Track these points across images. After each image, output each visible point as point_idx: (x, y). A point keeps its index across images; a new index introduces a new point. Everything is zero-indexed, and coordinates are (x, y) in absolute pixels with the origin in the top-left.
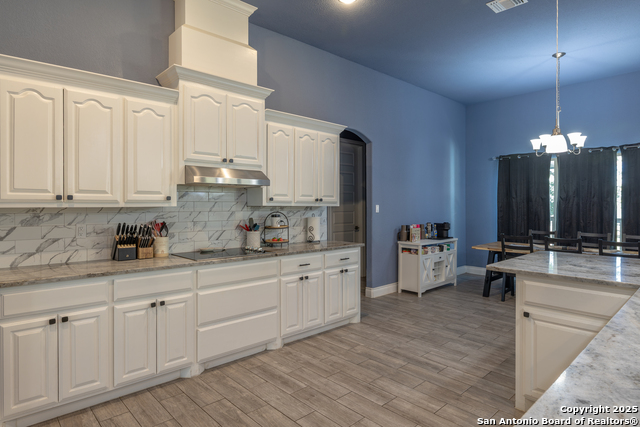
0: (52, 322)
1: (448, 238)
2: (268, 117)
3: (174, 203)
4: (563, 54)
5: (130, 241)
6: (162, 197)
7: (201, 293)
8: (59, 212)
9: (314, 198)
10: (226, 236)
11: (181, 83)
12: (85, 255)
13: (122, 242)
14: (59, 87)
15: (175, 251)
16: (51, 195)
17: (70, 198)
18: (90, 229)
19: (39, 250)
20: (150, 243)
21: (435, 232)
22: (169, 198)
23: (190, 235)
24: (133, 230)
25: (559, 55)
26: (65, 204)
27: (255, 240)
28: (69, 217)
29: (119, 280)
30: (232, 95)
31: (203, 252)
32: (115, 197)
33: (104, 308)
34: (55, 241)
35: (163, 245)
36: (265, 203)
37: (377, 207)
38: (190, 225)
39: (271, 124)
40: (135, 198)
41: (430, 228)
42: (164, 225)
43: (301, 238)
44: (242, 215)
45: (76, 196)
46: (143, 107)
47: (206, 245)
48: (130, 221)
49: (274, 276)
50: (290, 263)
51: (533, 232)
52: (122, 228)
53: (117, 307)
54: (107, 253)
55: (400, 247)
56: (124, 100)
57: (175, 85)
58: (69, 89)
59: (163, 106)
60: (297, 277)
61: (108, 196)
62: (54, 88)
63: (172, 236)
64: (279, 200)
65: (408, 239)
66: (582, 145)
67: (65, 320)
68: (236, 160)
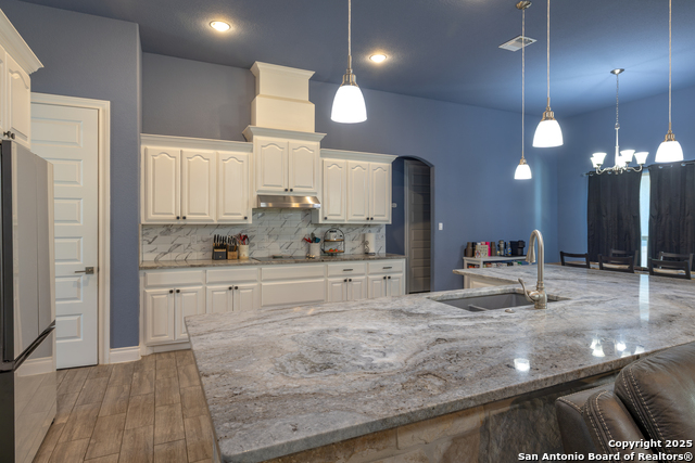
0: (171, 292)
1: (522, 255)
2: (322, 155)
3: (250, 221)
4: (622, 70)
5: (222, 247)
6: (241, 217)
7: (264, 284)
8: (181, 227)
9: (365, 218)
10: (294, 246)
11: (255, 137)
12: (196, 256)
13: (216, 247)
14: (179, 149)
15: (255, 256)
16: (174, 217)
17: (184, 218)
18: (199, 239)
19: (170, 251)
20: (235, 249)
21: (509, 250)
22: (246, 218)
23: (266, 244)
24: (224, 240)
25: (617, 71)
26: (182, 222)
27: (316, 250)
28: (187, 230)
29: (210, 271)
30: (292, 141)
31: (274, 257)
32: (212, 217)
33: (200, 287)
34: (179, 245)
35: (245, 250)
36: (321, 222)
37: (441, 226)
38: (266, 237)
39: (326, 160)
40: (225, 218)
41: (502, 246)
42: (246, 237)
43: (359, 250)
44: (307, 231)
45: (188, 216)
46: (229, 157)
47: (277, 252)
48: (223, 233)
49: (322, 277)
50: (335, 267)
51: (614, 251)
52: (216, 238)
53: (208, 287)
54: (210, 255)
55: (466, 262)
56: (218, 154)
57: (251, 140)
58: (184, 150)
59: (242, 155)
60: (342, 279)
61: (207, 217)
62: (175, 150)
63: (253, 245)
64: (332, 219)
65: (473, 255)
66: (644, 162)
67: (178, 291)
68: (294, 189)
